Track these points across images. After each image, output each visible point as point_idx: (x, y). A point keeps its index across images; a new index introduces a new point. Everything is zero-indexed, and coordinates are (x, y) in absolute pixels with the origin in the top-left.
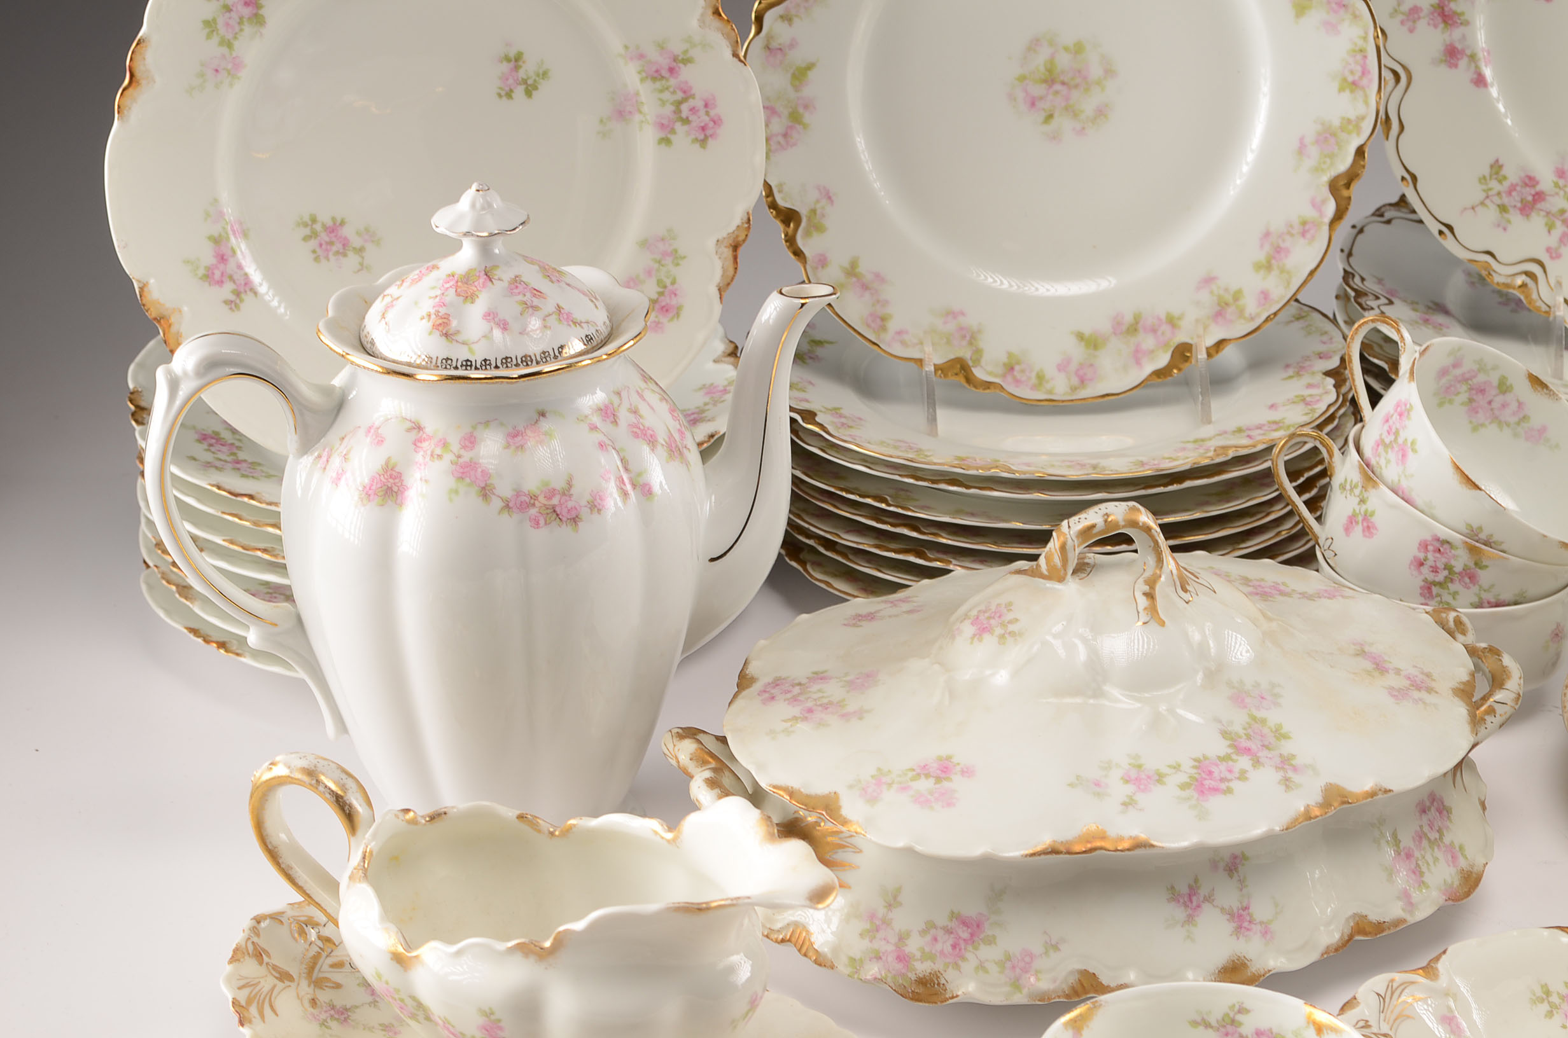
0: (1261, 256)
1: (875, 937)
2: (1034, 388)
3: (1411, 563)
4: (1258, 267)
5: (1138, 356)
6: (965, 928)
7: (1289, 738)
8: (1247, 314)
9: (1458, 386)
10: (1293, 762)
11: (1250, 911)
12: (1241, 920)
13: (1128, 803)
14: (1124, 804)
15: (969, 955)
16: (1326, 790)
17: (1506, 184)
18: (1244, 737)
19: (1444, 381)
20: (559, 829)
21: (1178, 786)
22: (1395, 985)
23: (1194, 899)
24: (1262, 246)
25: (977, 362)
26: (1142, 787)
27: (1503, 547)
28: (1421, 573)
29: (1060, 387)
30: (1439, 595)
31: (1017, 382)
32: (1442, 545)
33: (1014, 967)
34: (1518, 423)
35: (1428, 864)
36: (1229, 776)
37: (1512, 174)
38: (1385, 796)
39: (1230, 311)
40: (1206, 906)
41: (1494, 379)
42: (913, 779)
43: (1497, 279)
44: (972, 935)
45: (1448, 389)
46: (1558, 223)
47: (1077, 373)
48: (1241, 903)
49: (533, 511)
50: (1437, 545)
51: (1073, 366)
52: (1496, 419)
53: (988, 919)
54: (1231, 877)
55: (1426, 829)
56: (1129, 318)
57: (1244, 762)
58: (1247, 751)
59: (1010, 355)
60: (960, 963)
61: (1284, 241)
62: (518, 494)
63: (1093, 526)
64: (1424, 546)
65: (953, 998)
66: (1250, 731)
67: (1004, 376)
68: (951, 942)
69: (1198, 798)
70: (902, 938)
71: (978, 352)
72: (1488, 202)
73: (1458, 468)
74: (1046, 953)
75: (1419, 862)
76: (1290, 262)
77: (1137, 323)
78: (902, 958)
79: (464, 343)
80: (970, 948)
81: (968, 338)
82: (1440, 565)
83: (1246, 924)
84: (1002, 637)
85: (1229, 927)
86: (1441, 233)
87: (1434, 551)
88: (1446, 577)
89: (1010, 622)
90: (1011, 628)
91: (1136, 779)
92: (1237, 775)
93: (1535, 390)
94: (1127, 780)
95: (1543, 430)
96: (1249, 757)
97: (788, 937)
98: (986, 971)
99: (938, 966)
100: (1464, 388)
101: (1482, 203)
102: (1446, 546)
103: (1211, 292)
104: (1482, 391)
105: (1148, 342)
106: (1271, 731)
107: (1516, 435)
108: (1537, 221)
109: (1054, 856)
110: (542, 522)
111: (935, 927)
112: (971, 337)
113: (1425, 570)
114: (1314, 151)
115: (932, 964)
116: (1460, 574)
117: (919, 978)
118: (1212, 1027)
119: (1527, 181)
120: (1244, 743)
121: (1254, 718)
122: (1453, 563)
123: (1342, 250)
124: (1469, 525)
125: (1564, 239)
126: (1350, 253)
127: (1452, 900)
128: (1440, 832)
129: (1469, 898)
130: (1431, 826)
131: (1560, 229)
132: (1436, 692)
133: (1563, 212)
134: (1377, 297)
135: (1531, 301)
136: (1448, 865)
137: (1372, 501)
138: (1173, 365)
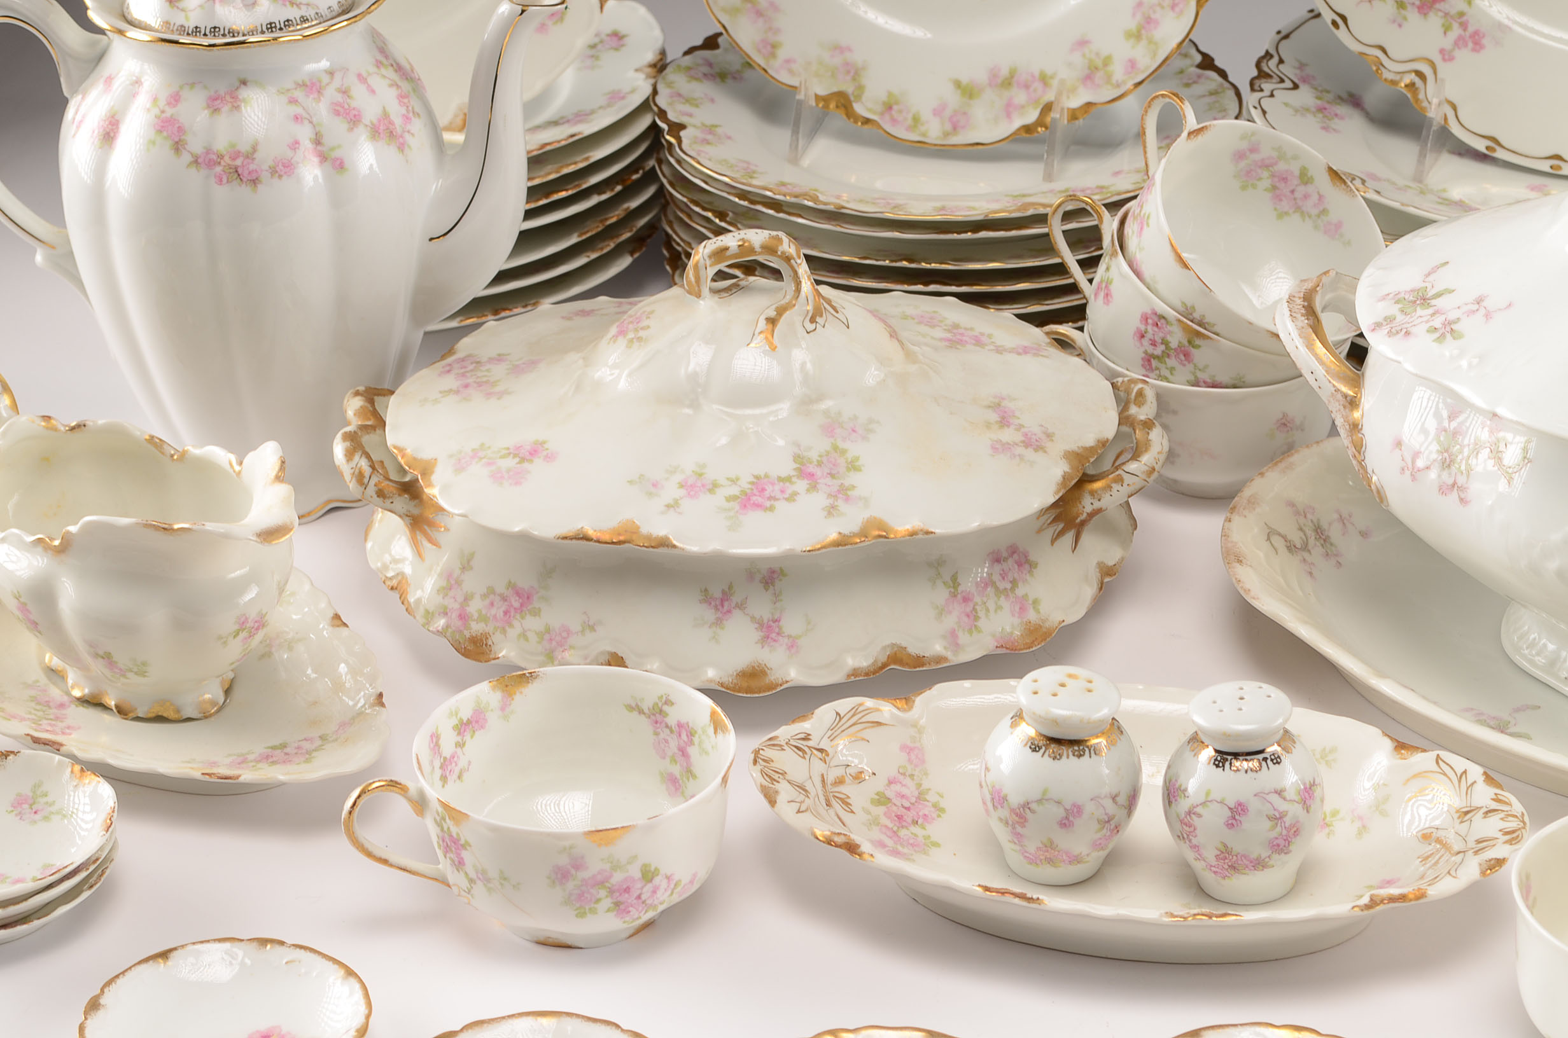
0: (1132, 25)
1: (447, 595)
2: (909, 129)
3: (1135, 334)
4: (1129, 35)
5: (1009, 109)
6: (517, 598)
7: (860, 470)
8: (1114, 81)
9: (1259, 171)
10: (849, 493)
11: (781, 623)
12: (769, 631)
13: (673, 506)
14: (668, 506)
15: (516, 623)
16: (867, 521)
18: (816, 463)
19: (1243, 164)
20: (179, 454)
21: (726, 497)
22: (861, 709)
23: (726, 604)
24: (1134, 15)
25: (859, 97)
26: (692, 493)
27: (1216, 329)
28: (1142, 345)
29: (934, 131)
30: (1157, 369)
31: (894, 121)
32: (1159, 319)
33: (551, 640)
34: (1319, 216)
35: (988, 610)
36: (779, 495)
38: (926, 536)
39: (1099, 76)
40: (737, 614)
41: (1295, 168)
42: (502, 457)
43: (1387, 75)
44: (522, 605)
45: (1248, 173)
46: (1455, 26)
47: (951, 119)
48: (772, 614)
49: (218, 169)
50: (1156, 319)
51: (948, 113)
52: (1298, 209)
53: (537, 593)
54: (767, 590)
55: (996, 577)
56: (1004, 72)
57: (801, 485)
58: (811, 476)
59: (890, 94)
60: (507, 628)
61: (1154, 12)
62: (208, 151)
63: (727, 249)
64: (1145, 318)
65: (495, 659)
66: (825, 459)
67: (882, 114)
68: (504, 608)
69: (737, 512)
70: (467, 599)
71: (861, 88)
73: (1172, 246)
74: (583, 632)
75: (977, 607)
76: (1158, 34)
77: (1012, 77)
78: (463, 617)
79: (183, 10)
80: (518, 616)
81: (852, 74)
82: (1158, 340)
83: (773, 635)
84: (631, 341)
85: (756, 635)
86: (1334, 23)
87: (1153, 325)
88: (1163, 352)
89: (642, 329)
90: (641, 334)
91: (691, 486)
92: (787, 496)
93: (1334, 184)
94: (682, 485)
95: (1339, 225)
96: (808, 482)
97: (396, 585)
98: (527, 639)
99: (489, 629)
100: (1265, 174)
102: (1163, 321)
103: (1084, 55)
104: (1285, 180)
105: (1020, 97)
106: (846, 462)
107: (1316, 227)
108: (1435, 21)
109: (585, 542)
110: (225, 180)
111: (494, 593)
112: (855, 72)
113: (1145, 342)
115: (484, 626)
116: (1175, 350)
117: (473, 637)
118: (644, 714)
120: (811, 469)
121: (835, 448)
122: (1169, 338)
123: (1279, 32)
124: (1183, 303)
125: (1459, 42)
126: (1287, 37)
127: (1007, 648)
128: (1014, 583)
129: (1031, 650)
130: (1003, 576)
131: (1456, 31)
132: (1045, 452)
133: (1461, 14)
134: (1282, 81)
135: (1417, 100)
136: (1013, 615)
137: (1113, 269)
138: (1040, 122)
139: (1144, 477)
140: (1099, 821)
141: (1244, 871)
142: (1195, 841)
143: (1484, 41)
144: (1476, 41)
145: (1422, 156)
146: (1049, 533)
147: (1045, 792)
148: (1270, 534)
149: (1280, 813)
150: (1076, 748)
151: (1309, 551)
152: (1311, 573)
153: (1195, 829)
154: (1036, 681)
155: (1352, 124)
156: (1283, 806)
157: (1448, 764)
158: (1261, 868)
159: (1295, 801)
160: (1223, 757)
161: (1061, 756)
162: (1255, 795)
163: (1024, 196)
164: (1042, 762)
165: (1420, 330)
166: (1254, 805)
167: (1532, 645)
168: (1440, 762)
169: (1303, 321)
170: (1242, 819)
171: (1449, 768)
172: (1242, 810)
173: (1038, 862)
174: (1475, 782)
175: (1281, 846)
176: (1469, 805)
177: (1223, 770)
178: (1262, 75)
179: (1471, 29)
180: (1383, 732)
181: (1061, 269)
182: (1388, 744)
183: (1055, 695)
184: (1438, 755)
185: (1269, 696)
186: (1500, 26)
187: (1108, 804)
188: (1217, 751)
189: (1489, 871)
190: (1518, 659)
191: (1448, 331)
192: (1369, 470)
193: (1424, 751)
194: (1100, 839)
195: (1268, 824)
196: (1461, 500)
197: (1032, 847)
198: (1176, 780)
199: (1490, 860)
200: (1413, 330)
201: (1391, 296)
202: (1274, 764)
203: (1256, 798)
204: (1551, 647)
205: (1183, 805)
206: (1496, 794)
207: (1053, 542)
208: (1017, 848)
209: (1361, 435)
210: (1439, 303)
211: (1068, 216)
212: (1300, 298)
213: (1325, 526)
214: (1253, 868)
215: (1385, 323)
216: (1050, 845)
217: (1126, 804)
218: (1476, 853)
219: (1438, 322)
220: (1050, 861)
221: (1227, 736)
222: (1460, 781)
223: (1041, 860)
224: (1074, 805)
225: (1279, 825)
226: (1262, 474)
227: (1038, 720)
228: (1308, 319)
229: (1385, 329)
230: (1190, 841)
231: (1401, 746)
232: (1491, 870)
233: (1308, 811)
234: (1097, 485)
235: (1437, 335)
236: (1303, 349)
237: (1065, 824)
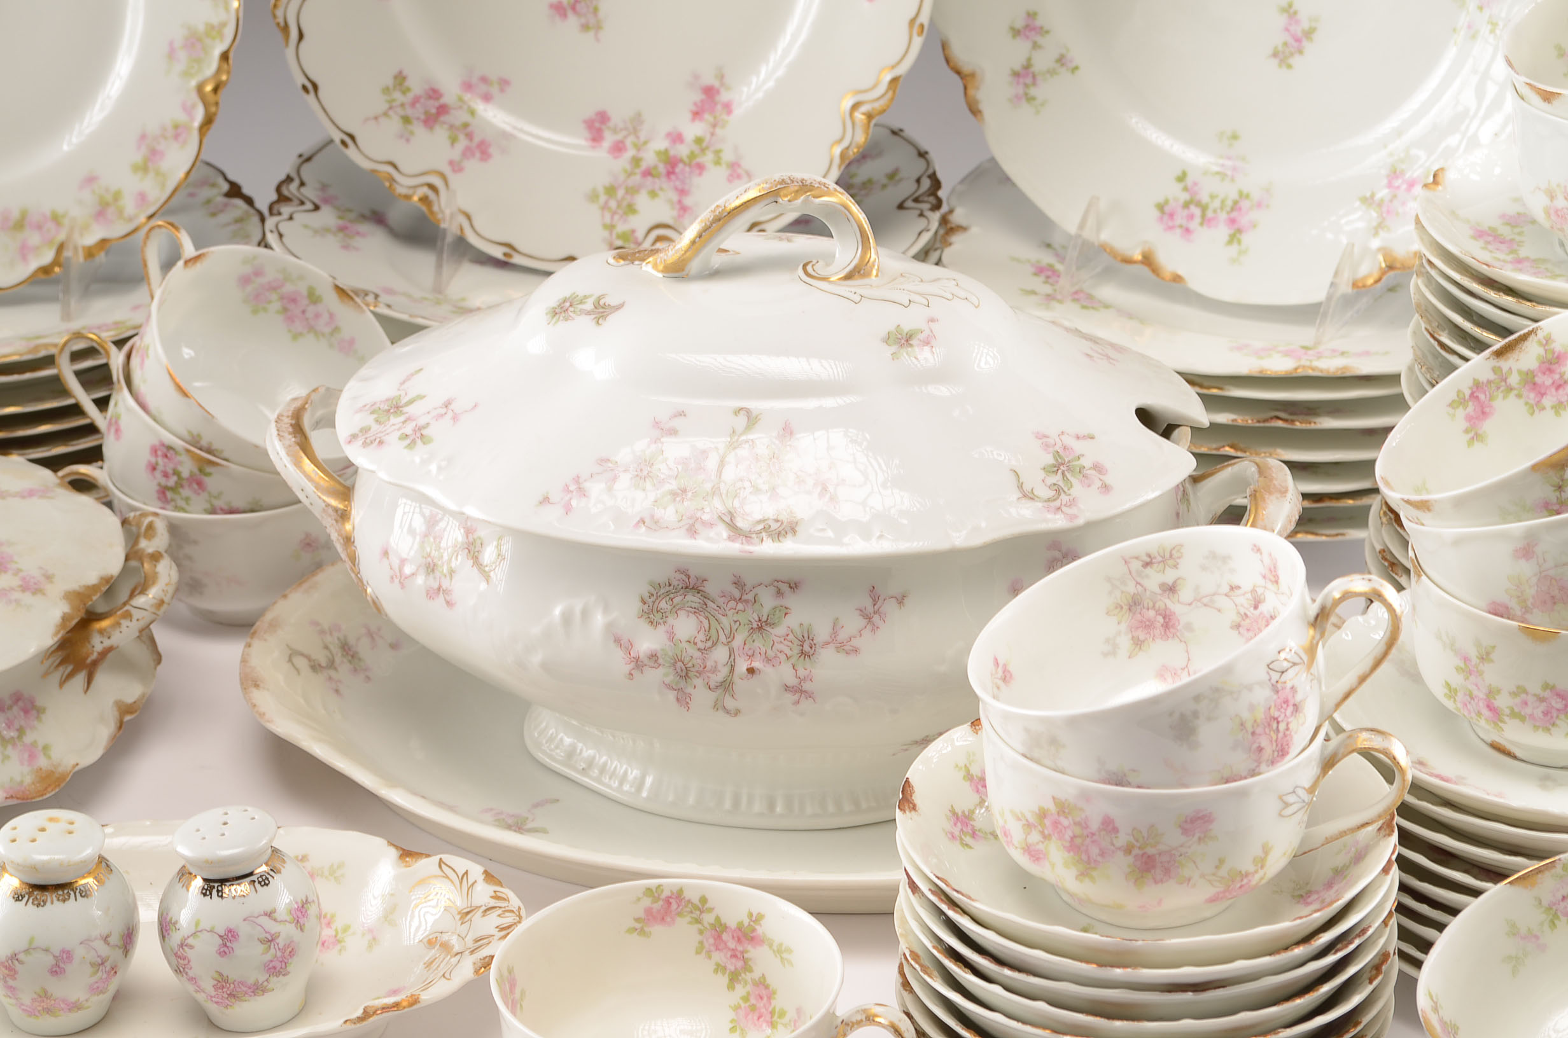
0: (138, 157)
3: (147, 467)
4: (136, 168)
5: (24, 252)
8: (126, 216)
9: (268, 294)
17: (410, 96)
19: (249, 289)
24: (139, 148)
27: (226, 454)
28: (155, 478)
30: (173, 500)
32: (167, 451)
34: (332, 334)
37: (416, 86)
39: (111, 211)
41: (303, 288)
43: (400, 190)
45: (257, 296)
46: (462, 137)
50: (165, 450)
52: (311, 329)
56: (15, 214)
61: (158, 143)
64: (154, 451)
72: (391, 113)
73: (171, 375)
76: (165, 165)
77: (24, 219)
82: (170, 471)
86: (343, 143)
87: (163, 457)
88: (176, 483)
93: (342, 301)
100: (274, 296)
101: (385, 114)
102: (171, 452)
103: (93, 192)
104: (294, 301)
105: (34, 239)
107: (331, 345)
108: (441, 134)
113: (158, 474)
114: (182, 55)
116: (187, 479)
119: (431, 93)
122: (180, 469)
123: (300, 156)
124: (190, 432)
125: (467, 153)
126: (309, 159)
127: (18, 798)
128: (21, 731)
129: (45, 797)
130: (9, 726)
131: (463, 142)
132: (44, 594)
133: (466, 125)
134: (302, 203)
135: (432, 212)
136: (22, 764)
137: (120, 404)
138: (56, 262)
139: (153, 610)
140: (92, 964)
141: (243, 998)
142: (191, 973)
143: (492, 150)
144: (483, 150)
145: (439, 266)
146: (57, 676)
147: (31, 941)
148: (293, 654)
149: (272, 935)
150: (60, 892)
151: (336, 669)
152: (337, 691)
153: (189, 962)
154: (15, 829)
155: (374, 241)
156: (273, 927)
157: (450, 867)
158: (261, 993)
159: (286, 921)
160: (215, 885)
161: (45, 902)
162: (245, 920)
163: (38, 337)
164: (27, 909)
165: (393, 439)
166: (244, 930)
167: (551, 739)
168: (443, 865)
169: (291, 439)
170: (234, 945)
171: (451, 870)
172: (232, 936)
173: (37, 1013)
174: (476, 882)
175: (278, 968)
176: (469, 905)
177: (211, 898)
178: (282, 199)
179: (477, 140)
180: (388, 842)
181: (76, 410)
182: (393, 853)
183: (34, 841)
184: (441, 859)
185: (253, 818)
186: (505, 135)
187: (100, 946)
188: (205, 880)
189: (483, 969)
190: (540, 756)
191: (418, 437)
192: (365, 583)
193: (428, 856)
194: (97, 982)
195: (261, 948)
196: (448, 603)
197: (27, 999)
198: (167, 914)
199: (485, 958)
200: (386, 438)
201: (368, 406)
202: (262, 886)
203: (246, 922)
204: (568, 741)
205: (175, 938)
206: (495, 892)
207: (62, 684)
208: (13, 1001)
209: (354, 548)
210: (411, 410)
211: (76, 356)
212: (288, 417)
213: (352, 641)
214: (253, 994)
215: (360, 434)
216: (44, 995)
217: (120, 943)
218: (472, 952)
219: (408, 429)
220: (48, 1011)
221: (210, 863)
222: (461, 883)
223: (39, 1011)
224: (63, 951)
225: (272, 946)
226: (285, 596)
227: (21, 869)
228: (295, 437)
229: (360, 442)
230: (187, 974)
231: (407, 854)
232: (485, 968)
233: (301, 929)
234: (105, 624)
235: (408, 441)
236: (291, 467)
237: (57, 970)
